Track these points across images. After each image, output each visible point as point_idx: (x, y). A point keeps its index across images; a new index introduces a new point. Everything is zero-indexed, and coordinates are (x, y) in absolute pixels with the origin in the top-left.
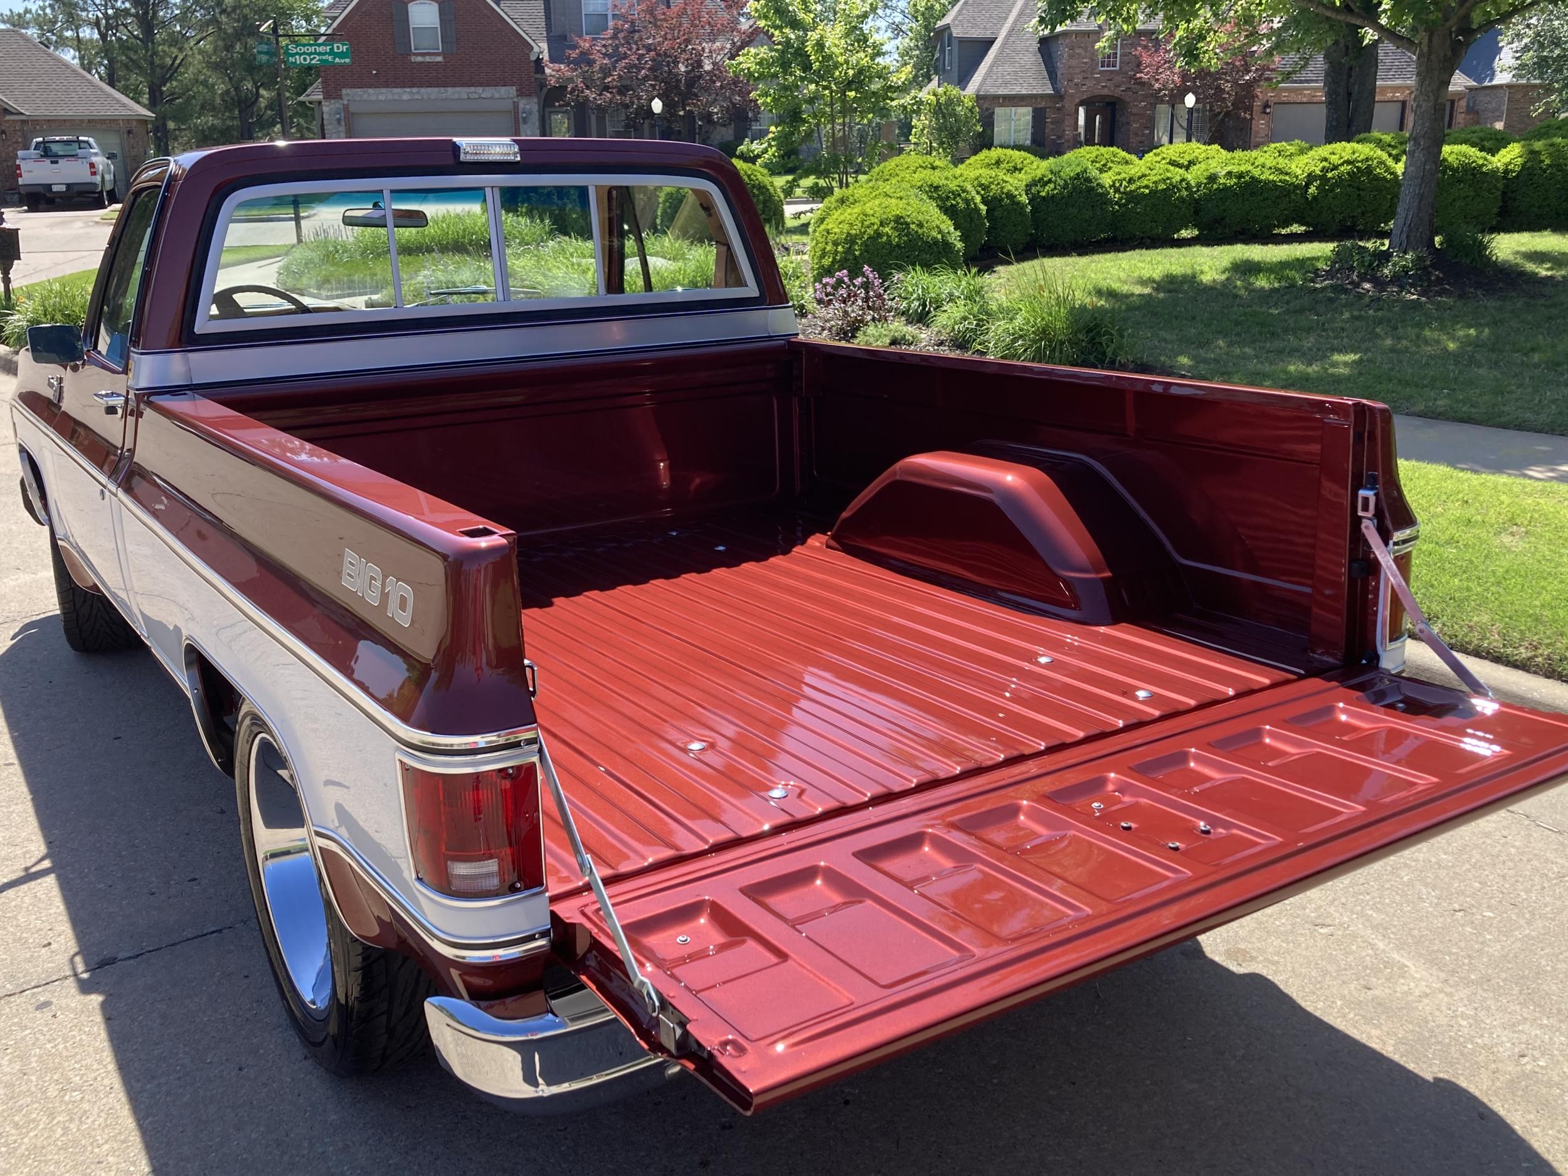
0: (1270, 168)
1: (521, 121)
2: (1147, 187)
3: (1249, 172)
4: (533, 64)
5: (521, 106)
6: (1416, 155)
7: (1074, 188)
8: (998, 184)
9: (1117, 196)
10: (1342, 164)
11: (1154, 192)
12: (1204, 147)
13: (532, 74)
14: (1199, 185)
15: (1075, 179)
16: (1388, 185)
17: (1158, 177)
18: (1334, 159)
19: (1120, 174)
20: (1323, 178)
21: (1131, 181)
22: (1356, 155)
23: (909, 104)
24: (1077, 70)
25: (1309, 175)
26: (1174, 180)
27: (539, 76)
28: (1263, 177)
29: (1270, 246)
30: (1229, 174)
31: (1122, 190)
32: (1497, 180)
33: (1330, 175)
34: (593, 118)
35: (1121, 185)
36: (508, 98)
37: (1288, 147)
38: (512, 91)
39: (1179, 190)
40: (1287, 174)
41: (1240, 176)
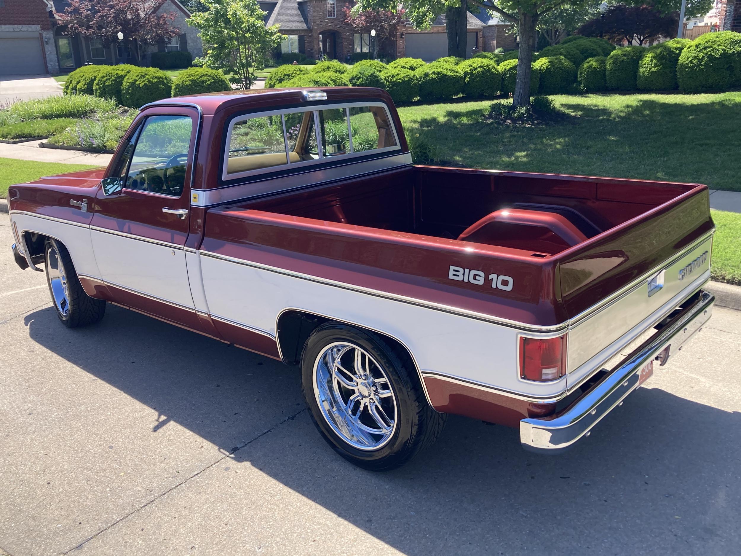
0: (450, 70)
1: (45, 43)
2: (400, 79)
3: (441, 72)
4: (48, 13)
5: (44, 35)
6: (522, 66)
7: (371, 80)
8: (339, 79)
9: (388, 83)
10: (478, 68)
11: (404, 82)
12: (415, 60)
13: (48, 19)
14: (421, 78)
15: (371, 76)
16: (497, 76)
17: (404, 75)
18: (475, 65)
19: (387, 73)
20: (471, 74)
21: (393, 77)
22: (483, 63)
23: (276, 39)
24: (317, 18)
25: (465, 72)
26: (411, 76)
27: (52, 19)
28: (448, 74)
29: (454, 104)
30: (433, 73)
31: (389, 80)
32: (538, 73)
33: (474, 72)
34: (83, 42)
35: (389, 78)
36: (36, 31)
37: (449, 59)
38: (38, 27)
39: (414, 81)
40: (457, 72)
41: (438, 73)
